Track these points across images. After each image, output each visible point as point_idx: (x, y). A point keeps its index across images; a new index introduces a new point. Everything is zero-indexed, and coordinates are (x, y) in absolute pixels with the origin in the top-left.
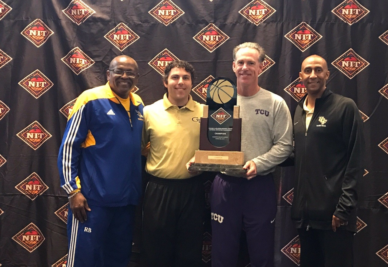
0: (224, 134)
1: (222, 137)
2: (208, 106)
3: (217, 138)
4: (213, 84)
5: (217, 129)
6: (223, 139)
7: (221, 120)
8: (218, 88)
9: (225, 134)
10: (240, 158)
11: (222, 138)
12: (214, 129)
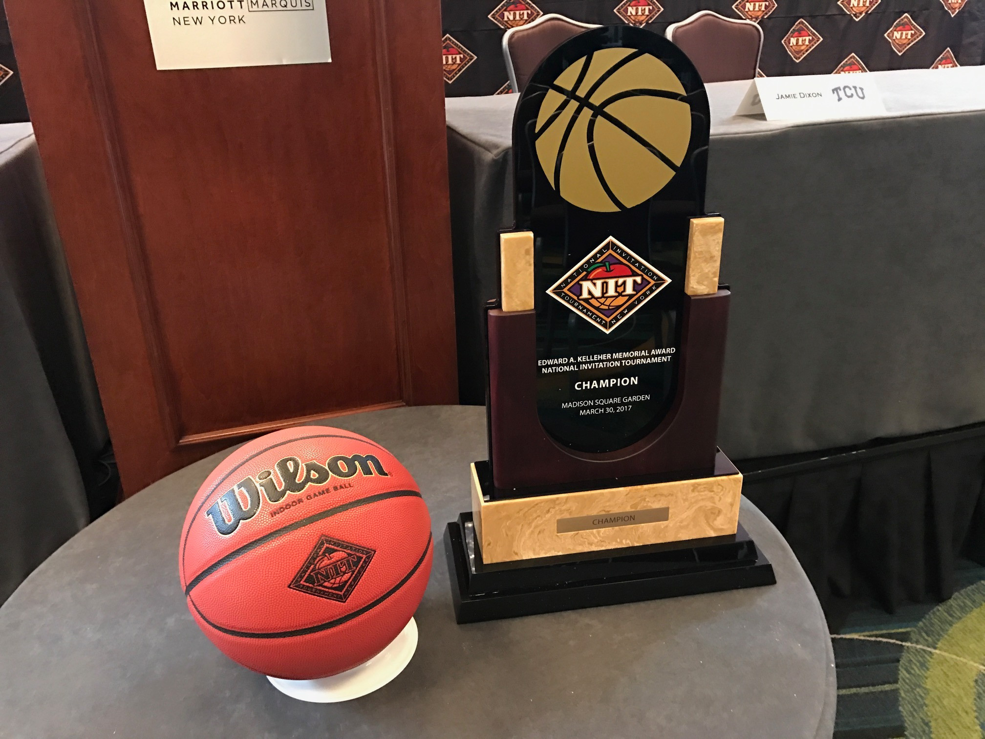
0: (625, 382)
1: (617, 400)
2: (531, 234)
3: (590, 407)
4: (556, 82)
5: (587, 361)
6: (620, 409)
7: (608, 312)
8: (587, 113)
9: (635, 381)
10: (732, 505)
11: (615, 406)
12: (568, 364)
